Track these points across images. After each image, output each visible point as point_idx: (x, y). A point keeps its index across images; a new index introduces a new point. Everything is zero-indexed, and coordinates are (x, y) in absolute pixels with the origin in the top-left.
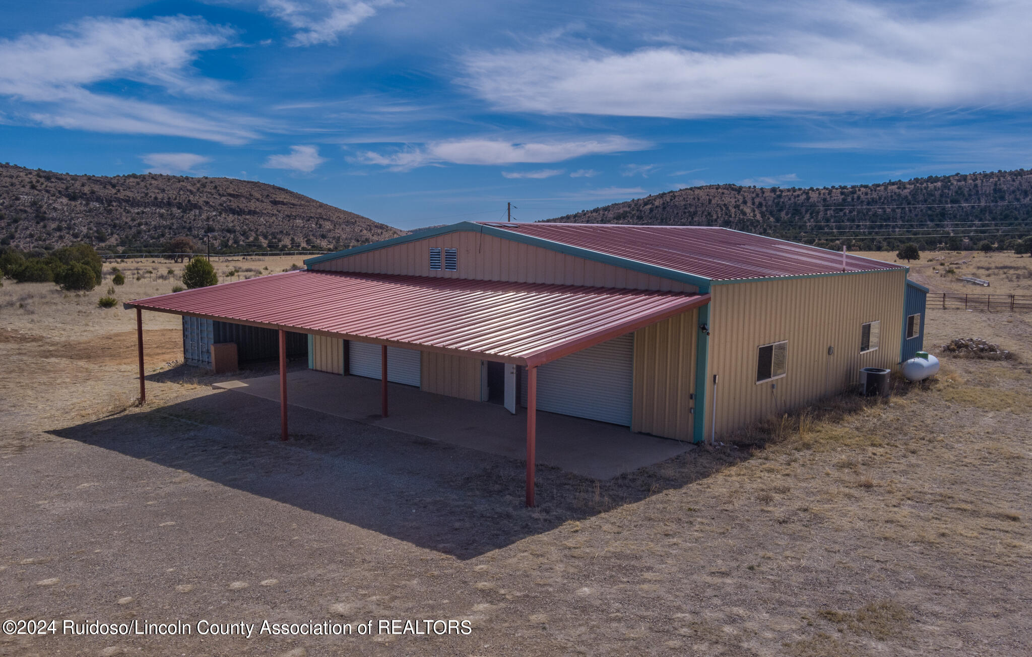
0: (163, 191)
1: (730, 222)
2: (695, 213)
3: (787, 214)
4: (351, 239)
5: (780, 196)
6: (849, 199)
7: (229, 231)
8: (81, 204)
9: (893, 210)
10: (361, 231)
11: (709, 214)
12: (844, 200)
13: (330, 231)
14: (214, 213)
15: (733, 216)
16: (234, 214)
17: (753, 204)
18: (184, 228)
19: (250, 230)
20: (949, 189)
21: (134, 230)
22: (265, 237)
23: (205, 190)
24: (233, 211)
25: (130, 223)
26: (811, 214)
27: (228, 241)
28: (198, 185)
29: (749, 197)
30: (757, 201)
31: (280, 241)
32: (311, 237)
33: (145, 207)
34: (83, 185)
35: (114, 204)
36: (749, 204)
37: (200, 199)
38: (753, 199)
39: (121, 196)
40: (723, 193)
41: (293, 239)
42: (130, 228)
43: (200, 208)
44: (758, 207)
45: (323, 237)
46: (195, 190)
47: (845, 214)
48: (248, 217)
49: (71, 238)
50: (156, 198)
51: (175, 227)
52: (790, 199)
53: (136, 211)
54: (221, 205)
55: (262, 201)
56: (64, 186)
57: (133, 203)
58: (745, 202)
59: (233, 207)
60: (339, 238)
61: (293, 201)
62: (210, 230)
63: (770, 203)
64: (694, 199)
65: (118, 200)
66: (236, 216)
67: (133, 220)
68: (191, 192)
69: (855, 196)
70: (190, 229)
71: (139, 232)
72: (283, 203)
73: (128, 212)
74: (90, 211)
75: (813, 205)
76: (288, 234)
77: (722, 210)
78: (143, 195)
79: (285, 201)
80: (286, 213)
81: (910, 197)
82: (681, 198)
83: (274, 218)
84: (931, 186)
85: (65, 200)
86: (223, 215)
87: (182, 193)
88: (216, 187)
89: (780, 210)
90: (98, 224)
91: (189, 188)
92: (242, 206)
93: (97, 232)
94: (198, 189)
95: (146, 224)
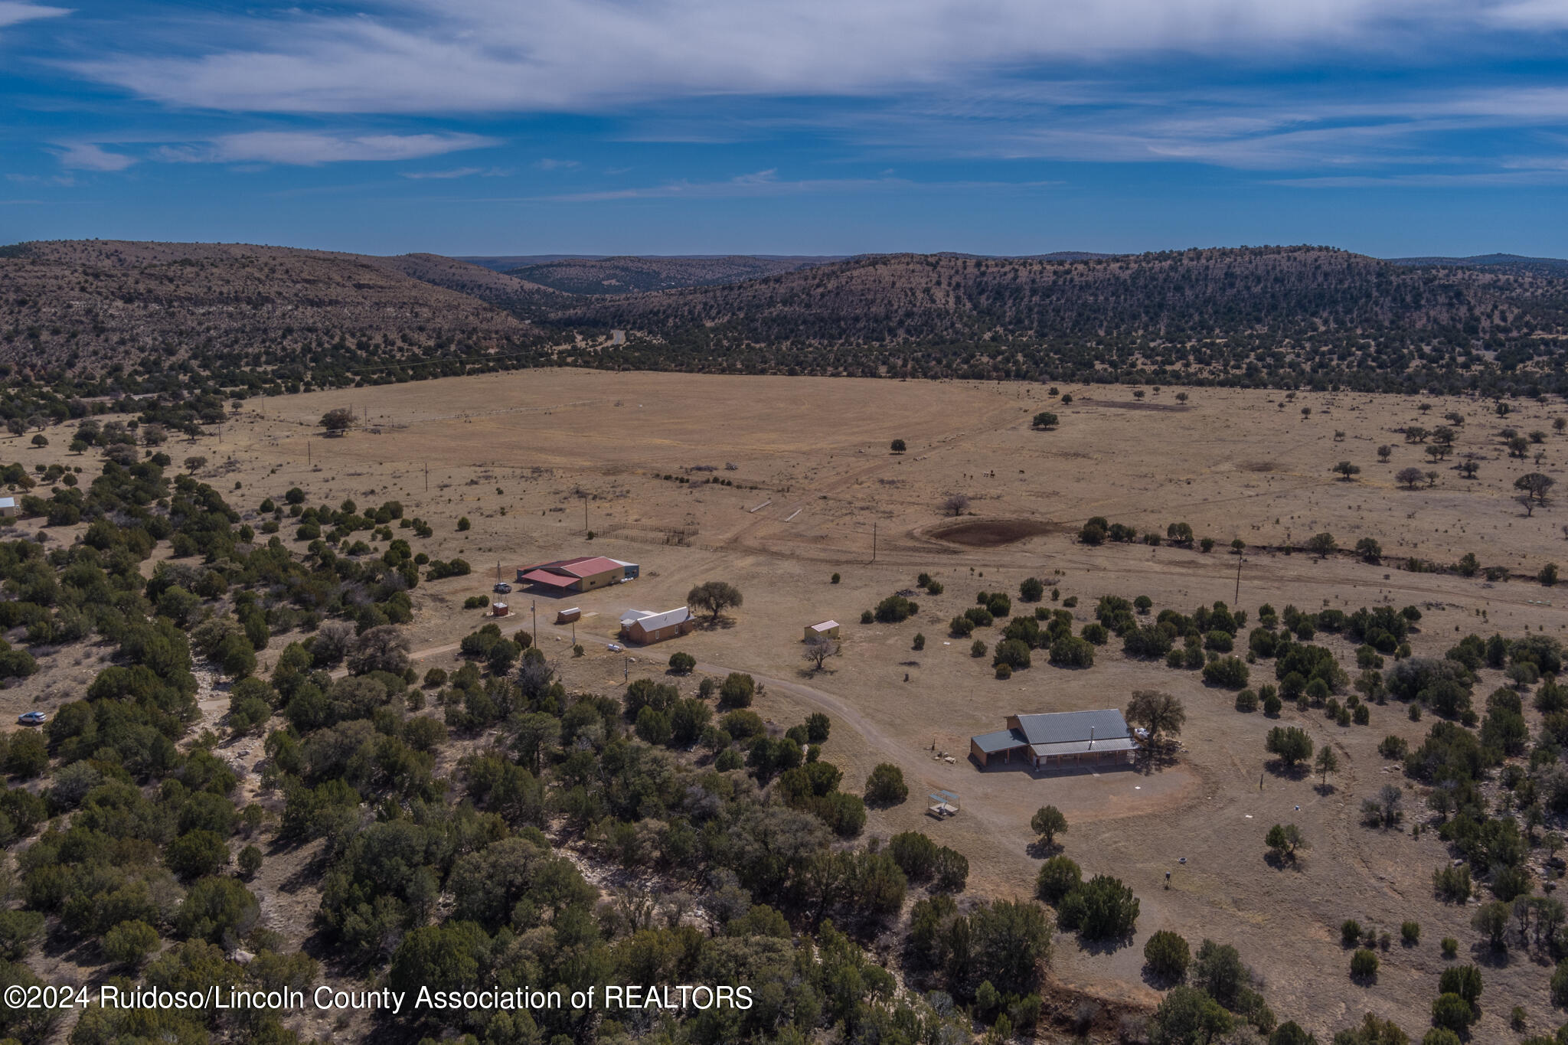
0: (228, 282)
1: (913, 313)
2: (873, 301)
3: (987, 299)
4: (455, 330)
5: (983, 274)
6: (1060, 282)
7: (310, 330)
8: (138, 307)
9: (1106, 299)
10: (467, 317)
11: (890, 302)
12: (1055, 282)
13: (428, 320)
14: (290, 308)
15: (918, 304)
16: (312, 306)
17: (949, 284)
18: (259, 329)
19: (334, 327)
20: (1176, 271)
21: (203, 337)
22: (353, 335)
23: (275, 276)
24: (312, 303)
25: (198, 328)
26: (1015, 300)
27: (310, 343)
28: (266, 270)
29: (945, 273)
30: (956, 279)
31: (370, 339)
32: (407, 331)
33: (210, 305)
34: (137, 282)
35: (176, 304)
36: (944, 286)
37: (270, 289)
38: (951, 278)
39: (181, 293)
40: (913, 271)
41: (385, 336)
42: (199, 334)
43: (273, 302)
44: (954, 290)
45: (421, 329)
46: (263, 278)
47: (1051, 302)
48: (329, 309)
49: (137, 352)
50: (221, 293)
51: (247, 329)
52: (995, 278)
53: (202, 311)
54: (296, 295)
55: (344, 286)
56: (115, 285)
57: (198, 302)
58: (939, 283)
59: (311, 297)
60: (440, 329)
61: (380, 283)
62: (289, 331)
63: (971, 283)
64: (875, 281)
65: (179, 299)
66: (315, 309)
67: (200, 324)
68: (259, 280)
69: (1069, 277)
70: (265, 331)
71: (210, 340)
72: (369, 287)
73: (193, 314)
74: (151, 316)
75: (1019, 289)
76: (378, 329)
77: (906, 295)
78: (205, 290)
79: (371, 283)
80: (374, 299)
81: (1129, 281)
82: (859, 281)
83: (360, 308)
84: (1157, 265)
85: (120, 303)
86: (300, 309)
87: (249, 283)
88: (287, 272)
89: (981, 293)
90: (163, 332)
91: (257, 275)
92: (321, 294)
93: (163, 342)
94: (267, 276)
95: (215, 328)
